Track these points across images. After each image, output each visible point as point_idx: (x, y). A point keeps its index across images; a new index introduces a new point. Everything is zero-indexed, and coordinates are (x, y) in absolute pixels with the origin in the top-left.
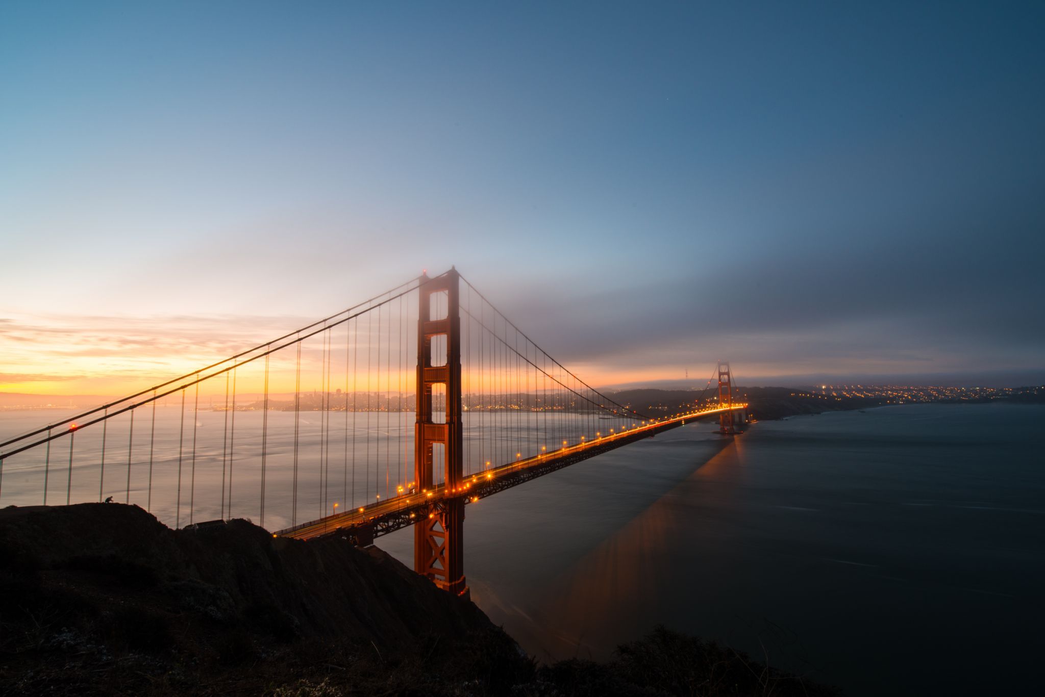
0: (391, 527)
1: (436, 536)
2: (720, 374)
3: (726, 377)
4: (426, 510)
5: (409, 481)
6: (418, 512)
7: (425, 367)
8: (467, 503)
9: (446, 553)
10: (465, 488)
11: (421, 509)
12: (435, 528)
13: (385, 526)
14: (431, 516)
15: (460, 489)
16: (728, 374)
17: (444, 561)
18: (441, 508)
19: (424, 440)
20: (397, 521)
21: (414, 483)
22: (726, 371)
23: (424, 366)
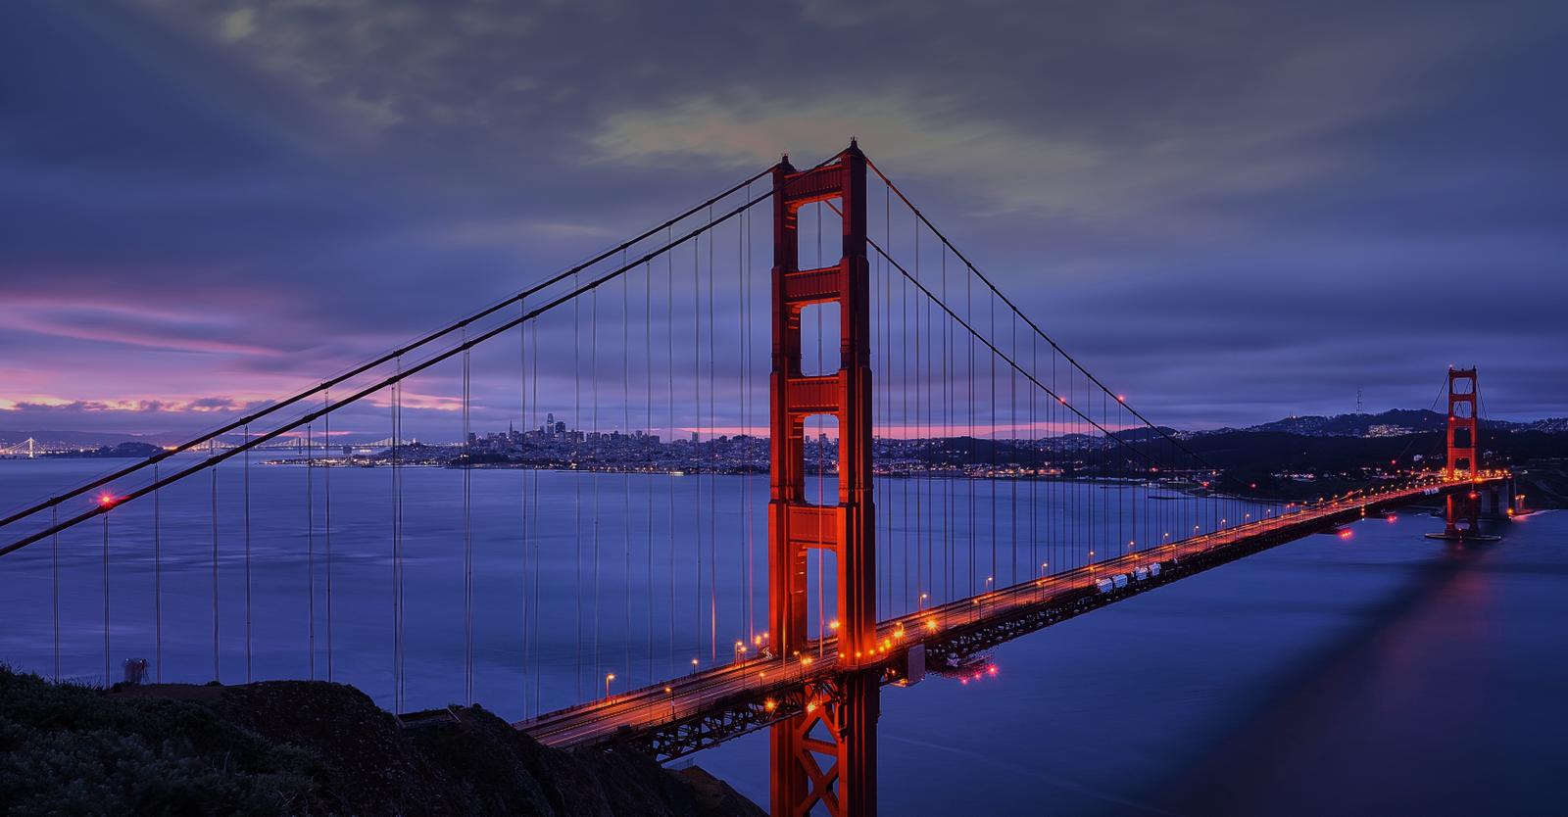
0: (727, 728)
1: (817, 750)
2: (1453, 398)
3: (1467, 405)
4: (799, 695)
5: (758, 631)
6: (784, 699)
7: (790, 378)
8: (884, 684)
9: (840, 789)
10: (882, 649)
11: (790, 693)
12: (813, 735)
13: (716, 725)
14: (811, 708)
15: (872, 652)
16: (1472, 398)
17: (837, 806)
18: (830, 691)
19: (789, 541)
20: (741, 716)
21: (766, 635)
22: (1469, 391)
23: (786, 375)
